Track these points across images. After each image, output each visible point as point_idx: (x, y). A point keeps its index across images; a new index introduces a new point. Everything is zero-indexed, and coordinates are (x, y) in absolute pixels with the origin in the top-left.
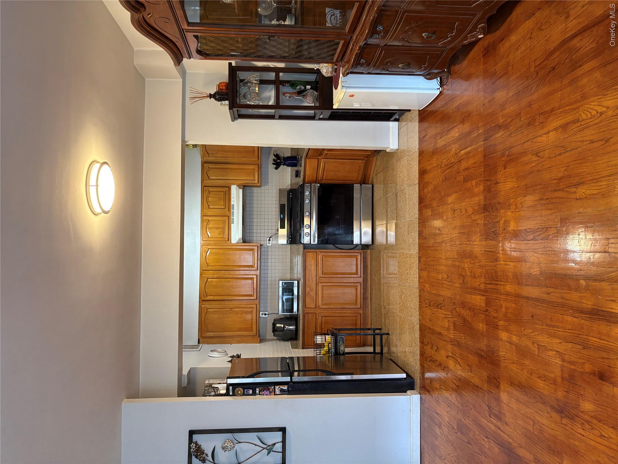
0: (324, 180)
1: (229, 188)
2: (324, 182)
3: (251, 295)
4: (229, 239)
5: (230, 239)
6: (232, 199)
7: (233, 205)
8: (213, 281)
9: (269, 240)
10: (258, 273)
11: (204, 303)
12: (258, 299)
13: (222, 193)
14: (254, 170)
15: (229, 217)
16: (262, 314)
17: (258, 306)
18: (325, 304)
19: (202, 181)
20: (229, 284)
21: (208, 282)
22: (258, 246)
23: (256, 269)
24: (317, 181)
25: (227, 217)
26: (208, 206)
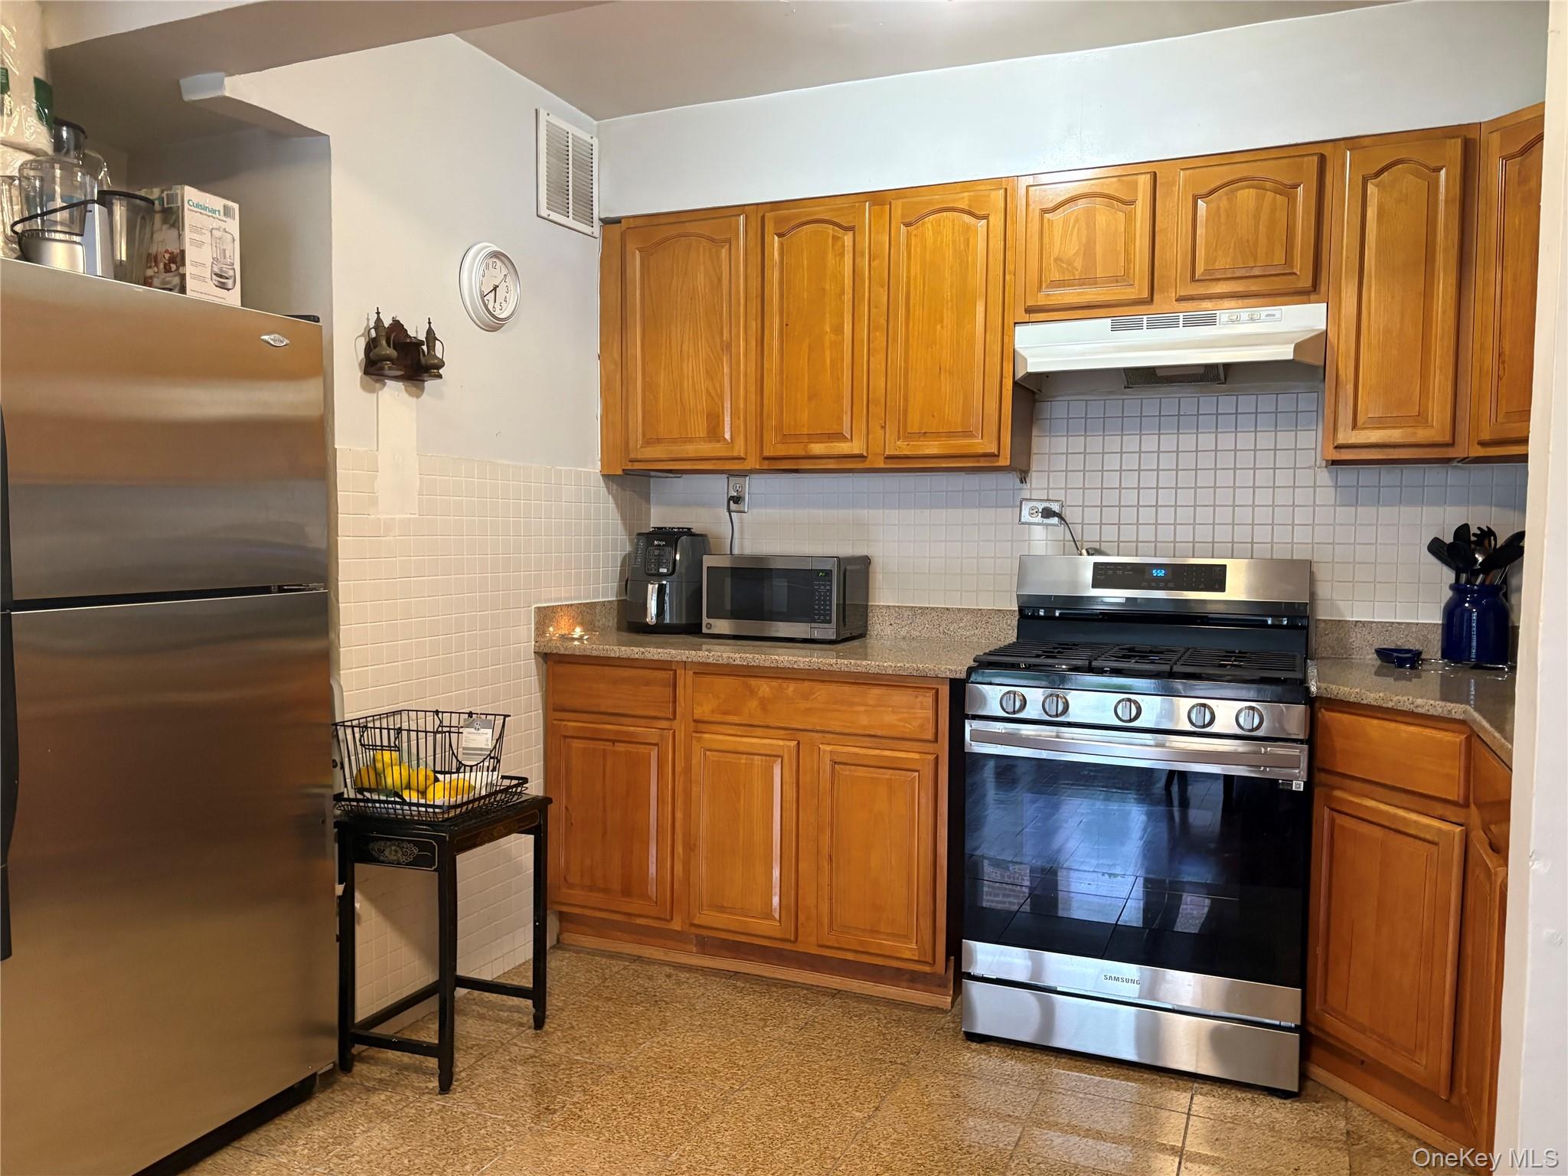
0: (1332, 822)
1: (1310, 292)
2: (1323, 815)
3: (779, 430)
4: (1036, 312)
5: (1035, 317)
6: (1245, 313)
7: (1210, 321)
8: (842, 255)
9: (1047, 513)
10: (874, 461)
11: (755, 224)
13: (1279, 257)
14: (1421, 419)
15: (1146, 304)
17: (739, 465)
19: (1354, 143)
20: (828, 330)
21: (840, 232)
22: (997, 455)
23: (888, 453)
24: (1324, 778)
25: (1147, 294)
26: (1206, 190)
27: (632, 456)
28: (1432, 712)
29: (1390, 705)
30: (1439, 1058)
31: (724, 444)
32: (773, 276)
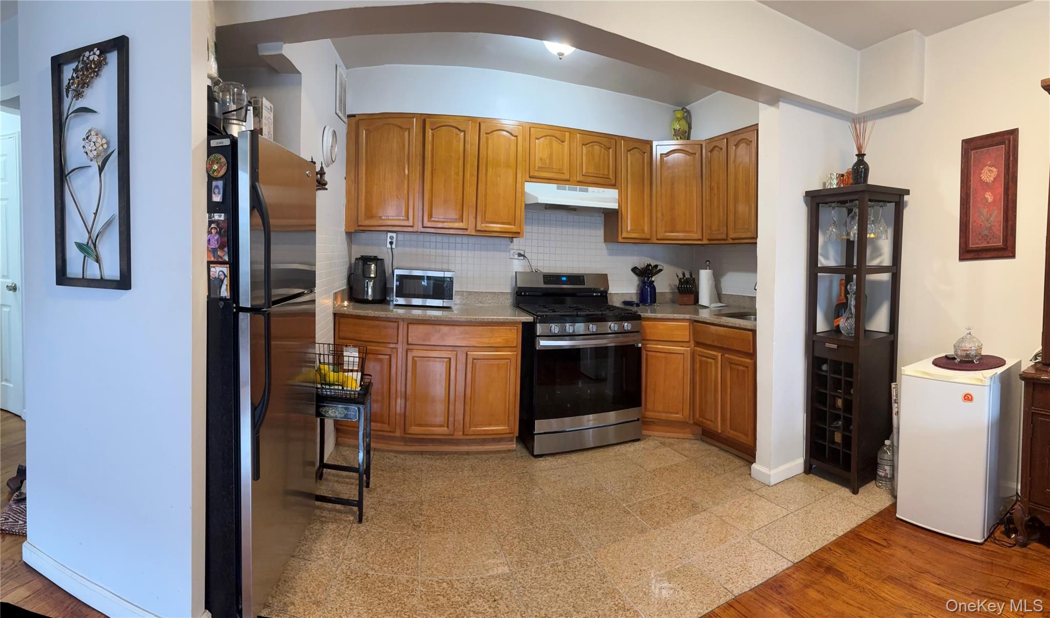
0: (647, 355)
1: (613, 186)
2: (644, 353)
3: (430, 216)
4: (533, 178)
5: (532, 180)
6: (596, 189)
7: (587, 191)
8: (459, 142)
9: (520, 255)
10: (471, 231)
11: (420, 123)
12: (423, 230)
13: (606, 173)
14: (643, 231)
15: (567, 181)
16: (391, 238)
17: (410, 229)
18: (414, 362)
19: (623, 138)
20: (453, 173)
21: (458, 132)
22: (519, 233)
23: (478, 229)
24: (643, 342)
25: (568, 178)
26: (586, 143)
27: (360, 224)
28: (680, 318)
30: (687, 412)
31: (404, 220)
32: (429, 147)
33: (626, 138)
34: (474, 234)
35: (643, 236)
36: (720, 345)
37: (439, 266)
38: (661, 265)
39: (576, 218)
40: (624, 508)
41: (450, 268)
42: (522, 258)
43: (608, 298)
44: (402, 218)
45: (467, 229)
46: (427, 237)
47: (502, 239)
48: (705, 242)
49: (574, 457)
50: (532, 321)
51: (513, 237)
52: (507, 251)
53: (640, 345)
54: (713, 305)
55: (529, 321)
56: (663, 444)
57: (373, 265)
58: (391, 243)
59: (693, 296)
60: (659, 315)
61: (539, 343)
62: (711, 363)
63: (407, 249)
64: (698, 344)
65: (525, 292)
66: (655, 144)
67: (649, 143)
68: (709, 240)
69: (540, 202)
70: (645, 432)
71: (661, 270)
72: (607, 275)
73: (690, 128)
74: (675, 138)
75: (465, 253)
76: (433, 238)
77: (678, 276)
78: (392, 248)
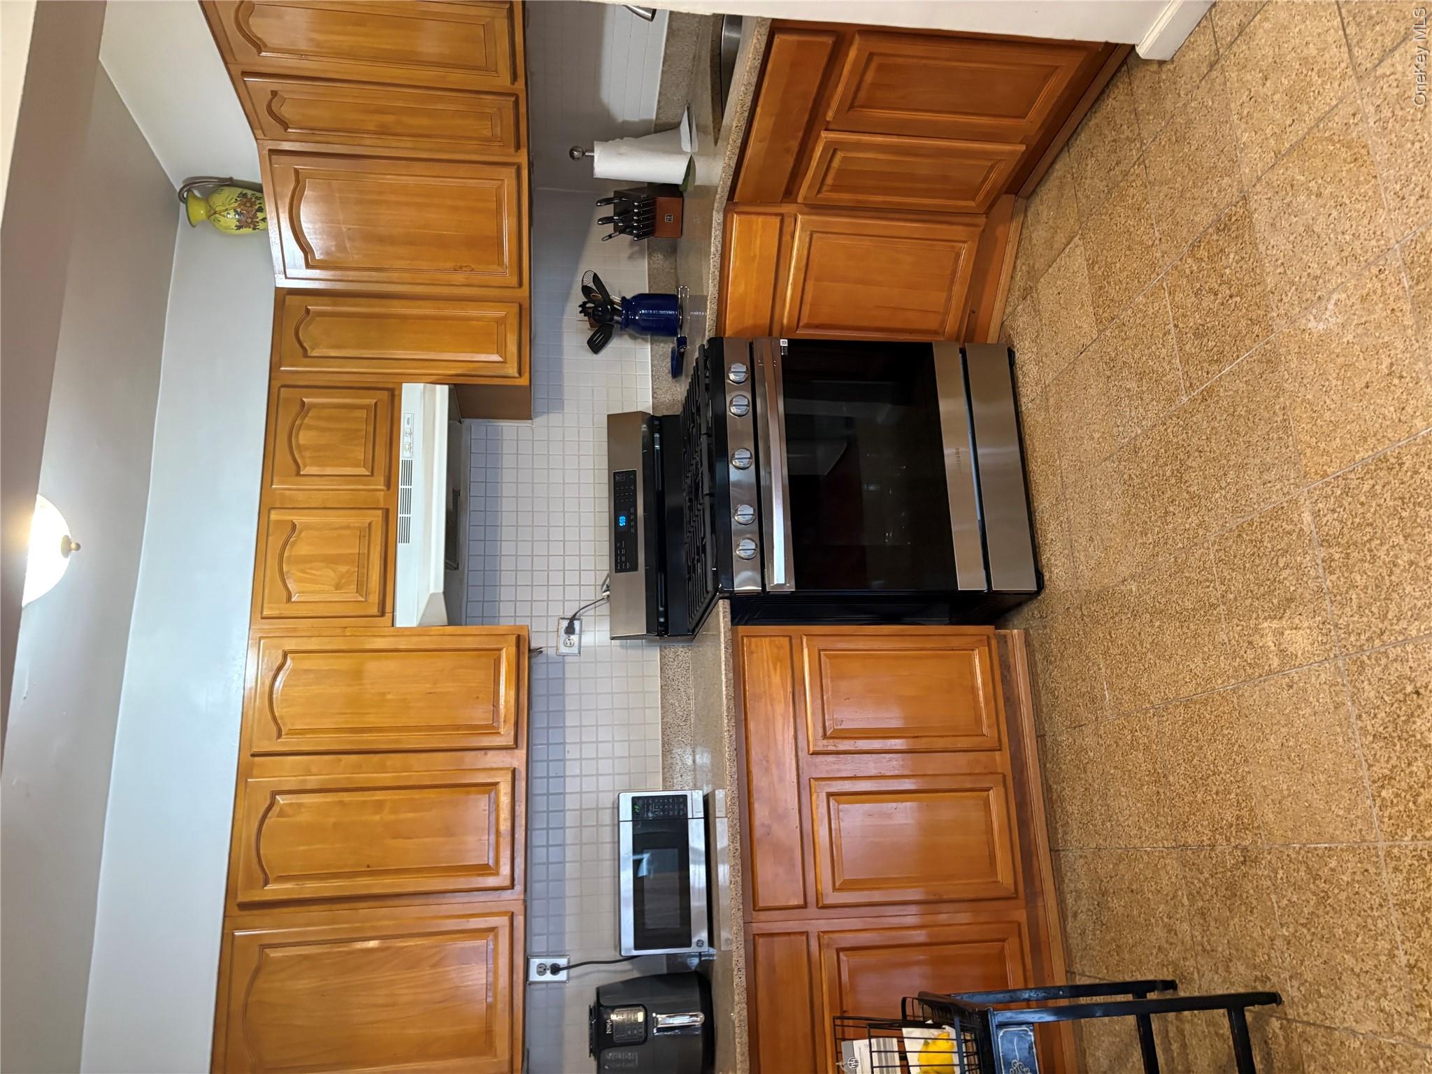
0: (808, 326)
1: (394, 397)
2: (803, 333)
3: (484, 870)
4: (385, 606)
5: (389, 608)
6: (404, 440)
7: (409, 465)
8: (300, 805)
9: (570, 630)
10: (517, 759)
11: (248, 917)
12: (519, 887)
13: (362, 414)
14: (500, 322)
15: (388, 516)
16: (542, 970)
17: (519, 920)
19: (274, 366)
20: (377, 818)
21: (276, 809)
22: (518, 638)
23: (511, 743)
24: (776, 332)
25: (380, 512)
26: (293, 467)
29: (717, 273)
30: (958, 231)
31: (496, 938)
32: (311, 888)
33: (276, 359)
34: (524, 751)
35: (513, 322)
36: (801, 134)
37: (606, 834)
38: (582, 277)
39: (475, 490)
40: (1193, 400)
41: (610, 805)
42: (577, 624)
43: (666, 413)
44: (491, 946)
45: (514, 771)
46: (538, 872)
47: (535, 676)
48: (523, 158)
49: (1043, 503)
50: (727, 602)
51: (530, 650)
52: (564, 663)
53: (784, 343)
54: (686, 146)
55: (728, 610)
56: (1027, 293)
57: (614, 1017)
58: (555, 969)
59: (661, 200)
60: (711, 290)
61: (778, 585)
62: (845, 159)
63: (570, 924)
64: (789, 194)
65: (659, 615)
66: (283, 283)
67: (283, 297)
68: (518, 147)
69: (441, 589)
70: (992, 337)
71: (596, 278)
72: (609, 416)
73: (230, 183)
74: (261, 225)
75: (572, 769)
76: (539, 854)
77: (610, 236)
78: (569, 967)
